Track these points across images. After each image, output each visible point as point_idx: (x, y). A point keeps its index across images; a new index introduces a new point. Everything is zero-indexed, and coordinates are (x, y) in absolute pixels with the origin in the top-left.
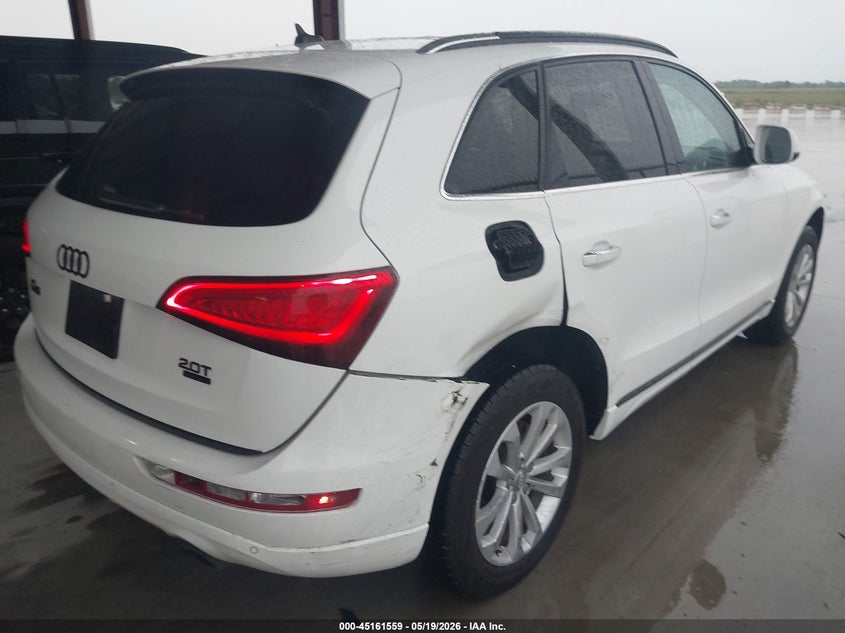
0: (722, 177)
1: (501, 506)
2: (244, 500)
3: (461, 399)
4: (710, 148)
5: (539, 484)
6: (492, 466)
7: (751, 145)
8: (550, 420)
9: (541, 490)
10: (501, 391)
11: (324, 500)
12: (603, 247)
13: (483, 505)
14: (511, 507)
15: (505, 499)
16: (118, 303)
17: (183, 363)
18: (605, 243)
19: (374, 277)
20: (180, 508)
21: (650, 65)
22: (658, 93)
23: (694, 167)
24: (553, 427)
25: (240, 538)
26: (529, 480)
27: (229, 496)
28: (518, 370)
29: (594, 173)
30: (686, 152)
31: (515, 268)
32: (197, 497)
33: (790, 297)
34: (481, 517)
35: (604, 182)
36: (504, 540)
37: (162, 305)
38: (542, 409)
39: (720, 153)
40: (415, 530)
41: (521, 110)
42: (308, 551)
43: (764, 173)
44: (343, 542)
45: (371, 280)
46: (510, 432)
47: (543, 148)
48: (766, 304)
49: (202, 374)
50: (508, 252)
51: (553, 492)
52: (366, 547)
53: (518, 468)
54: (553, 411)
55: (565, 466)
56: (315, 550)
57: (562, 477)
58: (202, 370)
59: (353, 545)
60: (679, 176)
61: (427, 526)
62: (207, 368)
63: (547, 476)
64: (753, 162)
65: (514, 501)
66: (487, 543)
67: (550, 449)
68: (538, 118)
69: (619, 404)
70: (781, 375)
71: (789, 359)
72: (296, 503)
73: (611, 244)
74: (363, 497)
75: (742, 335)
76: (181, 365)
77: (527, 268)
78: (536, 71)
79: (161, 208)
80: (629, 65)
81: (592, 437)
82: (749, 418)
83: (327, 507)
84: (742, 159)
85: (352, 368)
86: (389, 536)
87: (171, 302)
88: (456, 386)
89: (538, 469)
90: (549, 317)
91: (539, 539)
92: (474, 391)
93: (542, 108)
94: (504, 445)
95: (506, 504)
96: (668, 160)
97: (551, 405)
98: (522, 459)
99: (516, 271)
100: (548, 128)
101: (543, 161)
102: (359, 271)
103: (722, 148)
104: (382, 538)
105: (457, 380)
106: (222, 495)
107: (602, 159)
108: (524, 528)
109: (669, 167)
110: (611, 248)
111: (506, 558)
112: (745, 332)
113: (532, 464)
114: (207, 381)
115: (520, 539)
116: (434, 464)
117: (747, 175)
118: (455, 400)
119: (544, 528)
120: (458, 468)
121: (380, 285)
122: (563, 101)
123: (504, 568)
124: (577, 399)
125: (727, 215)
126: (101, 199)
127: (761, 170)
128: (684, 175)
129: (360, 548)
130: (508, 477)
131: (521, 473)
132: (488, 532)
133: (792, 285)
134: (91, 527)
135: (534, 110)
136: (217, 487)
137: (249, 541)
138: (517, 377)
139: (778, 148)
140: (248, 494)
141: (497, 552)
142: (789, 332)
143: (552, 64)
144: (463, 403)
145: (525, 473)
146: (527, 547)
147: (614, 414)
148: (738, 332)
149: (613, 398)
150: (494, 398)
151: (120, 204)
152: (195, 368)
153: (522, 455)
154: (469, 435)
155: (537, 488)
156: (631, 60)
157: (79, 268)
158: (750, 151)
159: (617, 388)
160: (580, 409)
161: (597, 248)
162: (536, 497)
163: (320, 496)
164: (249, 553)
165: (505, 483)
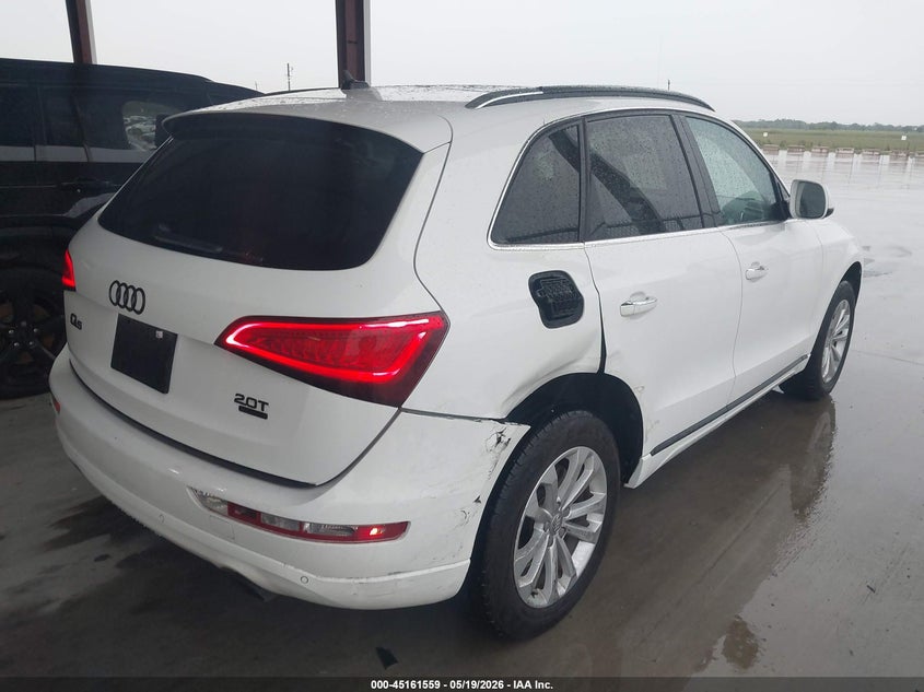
0: (757, 231)
1: (539, 547)
2: (296, 530)
3: (504, 440)
4: (746, 200)
5: (575, 529)
6: (531, 507)
7: (787, 199)
8: (586, 465)
9: (577, 535)
10: (541, 434)
11: (374, 532)
12: (639, 297)
13: (521, 545)
14: (548, 550)
15: (542, 541)
16: (171, 340)
17: (239, 399)
18: (641, 293)
19: (426, 321)
20: (232, 539)
21: (688, 119)
22: (695, 146)
23: (730, 221)
24: (589, 472)
25: (292, 568)
26: (564, 524)
27: (282, 526)
28: (557, 414)
29: (630, 221)
30: (722, 203)
31: (556, 316)
32: (250, 527)
33: (827, 352)
34: (519, 557)
35: (643, 234)
36: (540, 583)
37: (221, 342)
38: (578, 454)
39: (756, 205)
40: (458, 564)
41: (563, 162)
42: (356, 581)
43: (800, 228)
44: (390, 574)
45: (424, 324)
46: (549, 475)
47: (583, 201)
48: (802, 358)
49: (259, 409)
50: (551, 301)
51: (588, 538)
52: (411, 579)
53: (555, 512)
54: (590, 455)
55: (599, 512)
56: (364, 580)
57: (596, 522)
58: (259, 405)
59: (399, 576)
60: (715, 229)
61: (469, 561)
62: (263, 404)
63: (582, 521)
64: (789, 216)
65: (550, 544)
66: (524, 583)
67: (585, 495)
68: (579, 170)
69: (654, 453)
70: (818, 433)
71: (826, 415)
72: (346, 534)
73: (647, 295)
74: (411, 530)
75: (778, 390)
76: (236, 400)
77: (568, 316)
78: (578, 126)
79: (219, 250)
80: (667, 119)
81: (626, 485)
82: (784, 474)
83: (377, 538)
84: (778, 213)
85: (403, 406)
86: (434, 570)
87: (230, 340)
88: (500, 427)
89: (574, 513)
90: (587, 364)
91: (573, 584)
92: (517, 432)
93: (583, 162)
94: (542, 487)
95: (543, 547)
96: (704, 211)
97: (587, 450)
98: (559, 503)
99: (557, 318)
100: (589, 180)
101: (583, 213)
102: (414, 315)
103: (759, 199)
104: (426, 572)
105: (501, 421)
106: (276, 525)
107: (639, 207)
108: (560, 573)
109: (706, 218)
110: (647, 299)
111: (541, 601)
112: (781, 386)
113: (568, 507)
114: (264, 416)
115: (555, 582)
116: (478, 501)
117: (783, 229)
118: (499, 440)
119: (578, 573)
120: (498, 509)
121: (432, 328)
122: (603, 153)
123: (540, 609)
124: (613, 445)
125: (762, 268)
126: (157, 238)
127: (796, 224)
128: (720, 228)
129: (406, 579)
130: (546, 519)
131: (558, 516)
132: (525, 572)
133: (828, 340)
134: (119, 565)
135: (576, 164)
136: (272, 518)
137: (301, 571)
138: (556, 421)
139: (813, 203)
140: (301, 524)
141: (533, 594)
142: (826, 388)
143: (593, 118)
144: (507, 444)
145: (561, 517)
146: (562, 591)
147: (648, 464)
148: (774, 386)
149: (647, 447)
150: (534, 441)
151: (176, 243)
152: (251, 403)
153: (559, 499)
154: (510, 476)
155: (573, 533)
156: (670, 114)
157: (134, 305)
158: (786, 205)
159: (652, 436)
160: (616, 456)
161: (635, 298)
162: (572, 542)
163: (370, 528)
164: (299, 582)
165: (542, 526)
